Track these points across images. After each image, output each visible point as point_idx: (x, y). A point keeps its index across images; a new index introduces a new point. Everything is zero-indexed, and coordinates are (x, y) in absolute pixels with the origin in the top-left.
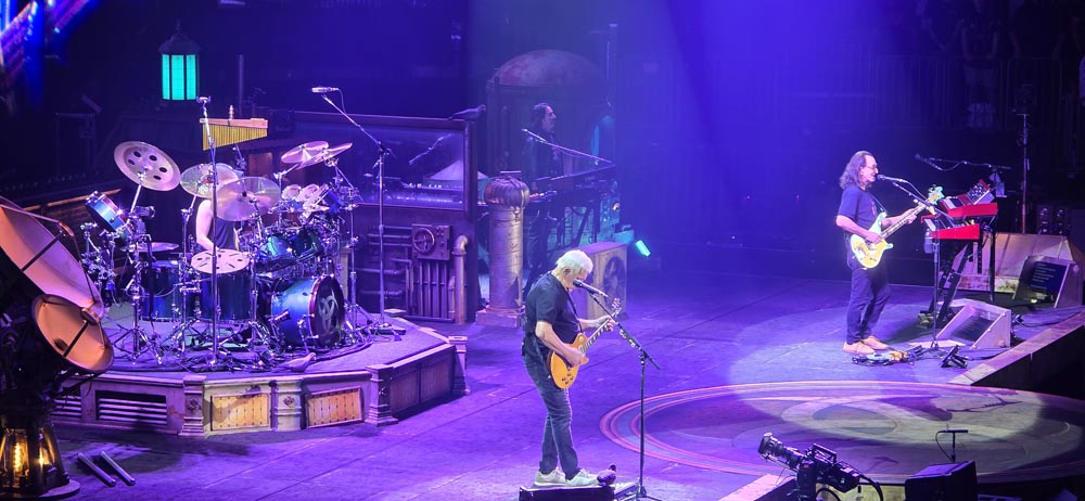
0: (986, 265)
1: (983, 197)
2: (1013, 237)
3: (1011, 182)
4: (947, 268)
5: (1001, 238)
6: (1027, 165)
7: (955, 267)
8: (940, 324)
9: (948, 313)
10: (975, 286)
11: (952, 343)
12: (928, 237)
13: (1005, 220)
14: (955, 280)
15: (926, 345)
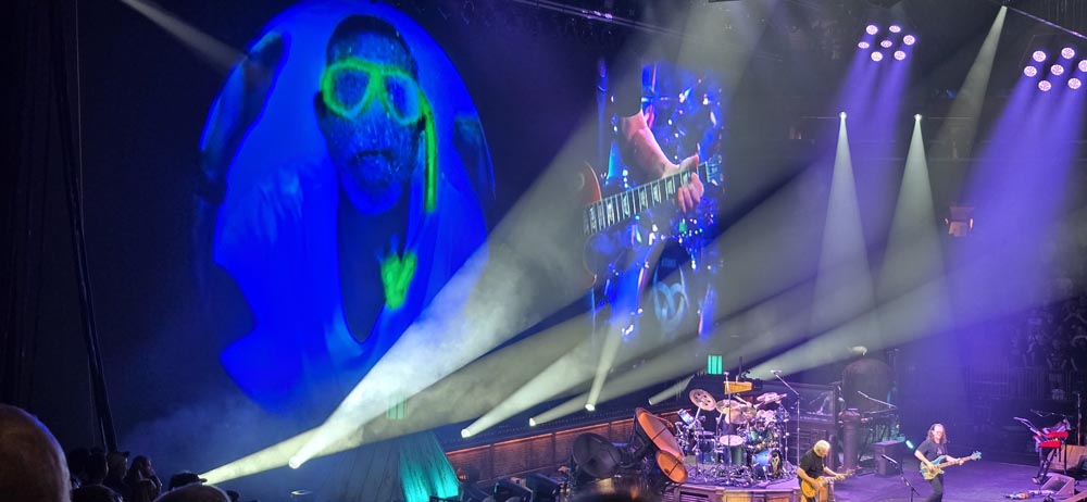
0: (1063, 459)
1: (1061, 429)
2: (1074, 447)
3: (1073, 423)
4: (1045, 459)
5: (1069, 447)
6: (1080, 416)
7: (1049, 459)
8: (1042, 483)
9: (1045, 479)
10: (1057, 468)
11: (1048, 492)
12: (1037, 446)
13: (1071, 440)
14: (1049, 464)
15: (1036, 492)
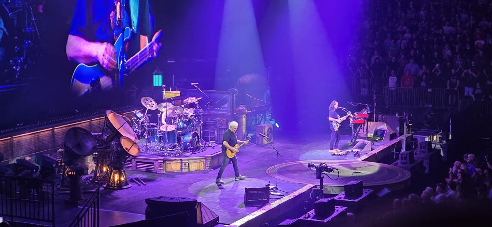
0: (365, 130)
1: (364, 112)
2: (372, 123)
3: (372, 108)
4: (355, 131)
5: (369, 123)
6: (376, 104)
7: (357, 131)
8: (354, 146)
9: (355, 142)
10: (362, 135)
11: (357, 150)
12: (351, 123)
13: (370, 119)
14: (357, 134)
15: (350, 151)
